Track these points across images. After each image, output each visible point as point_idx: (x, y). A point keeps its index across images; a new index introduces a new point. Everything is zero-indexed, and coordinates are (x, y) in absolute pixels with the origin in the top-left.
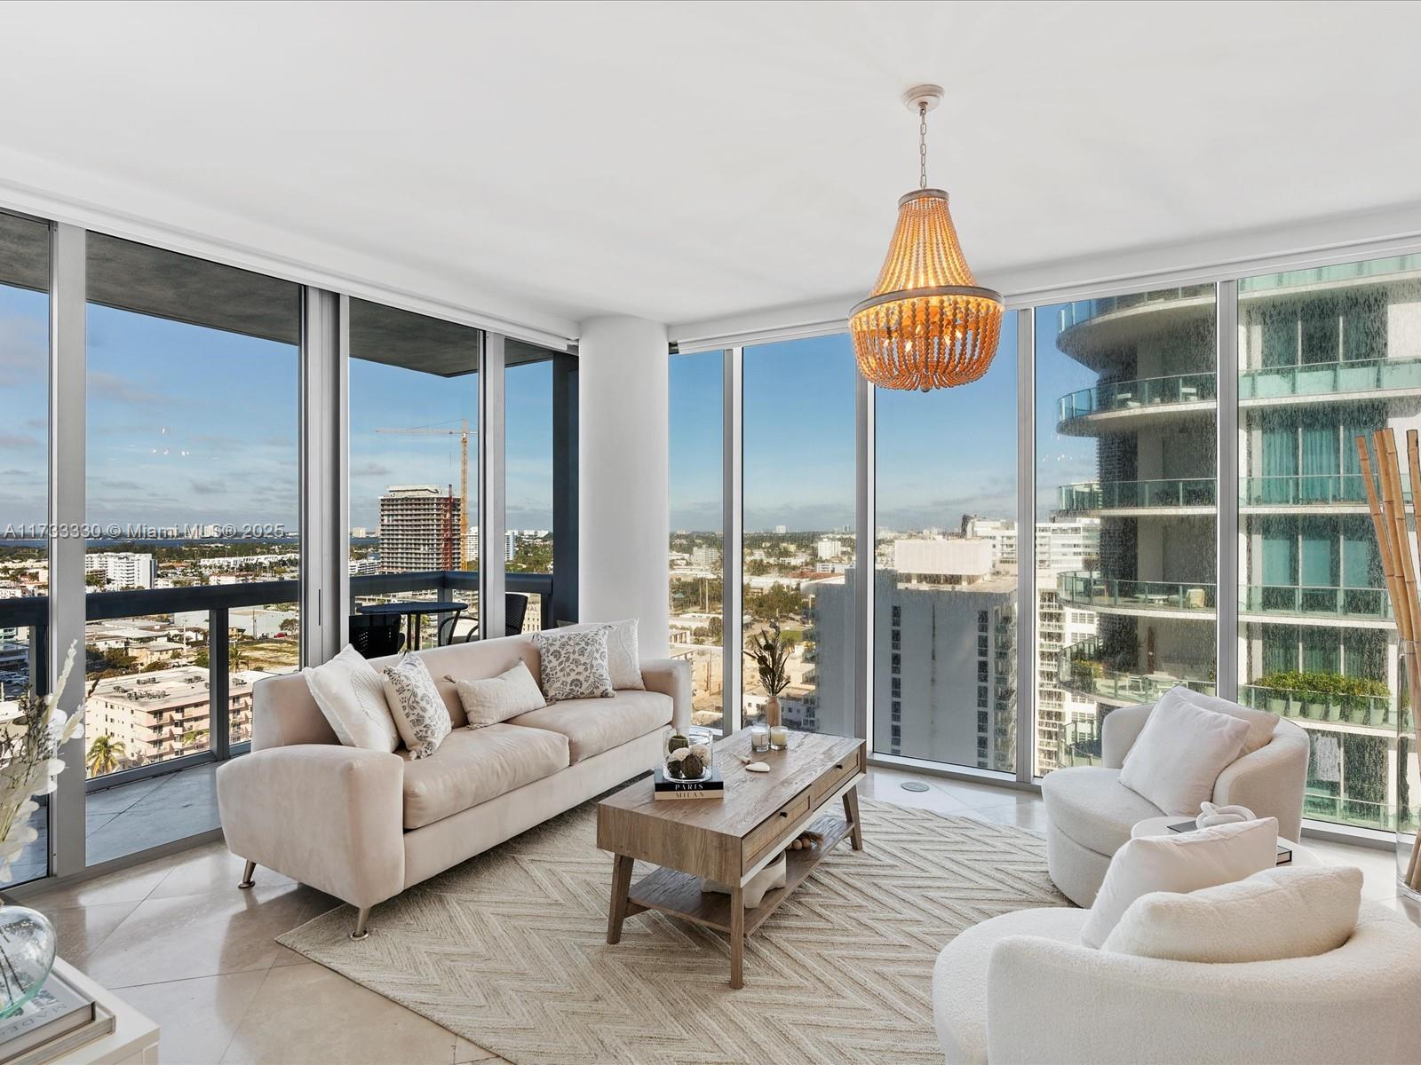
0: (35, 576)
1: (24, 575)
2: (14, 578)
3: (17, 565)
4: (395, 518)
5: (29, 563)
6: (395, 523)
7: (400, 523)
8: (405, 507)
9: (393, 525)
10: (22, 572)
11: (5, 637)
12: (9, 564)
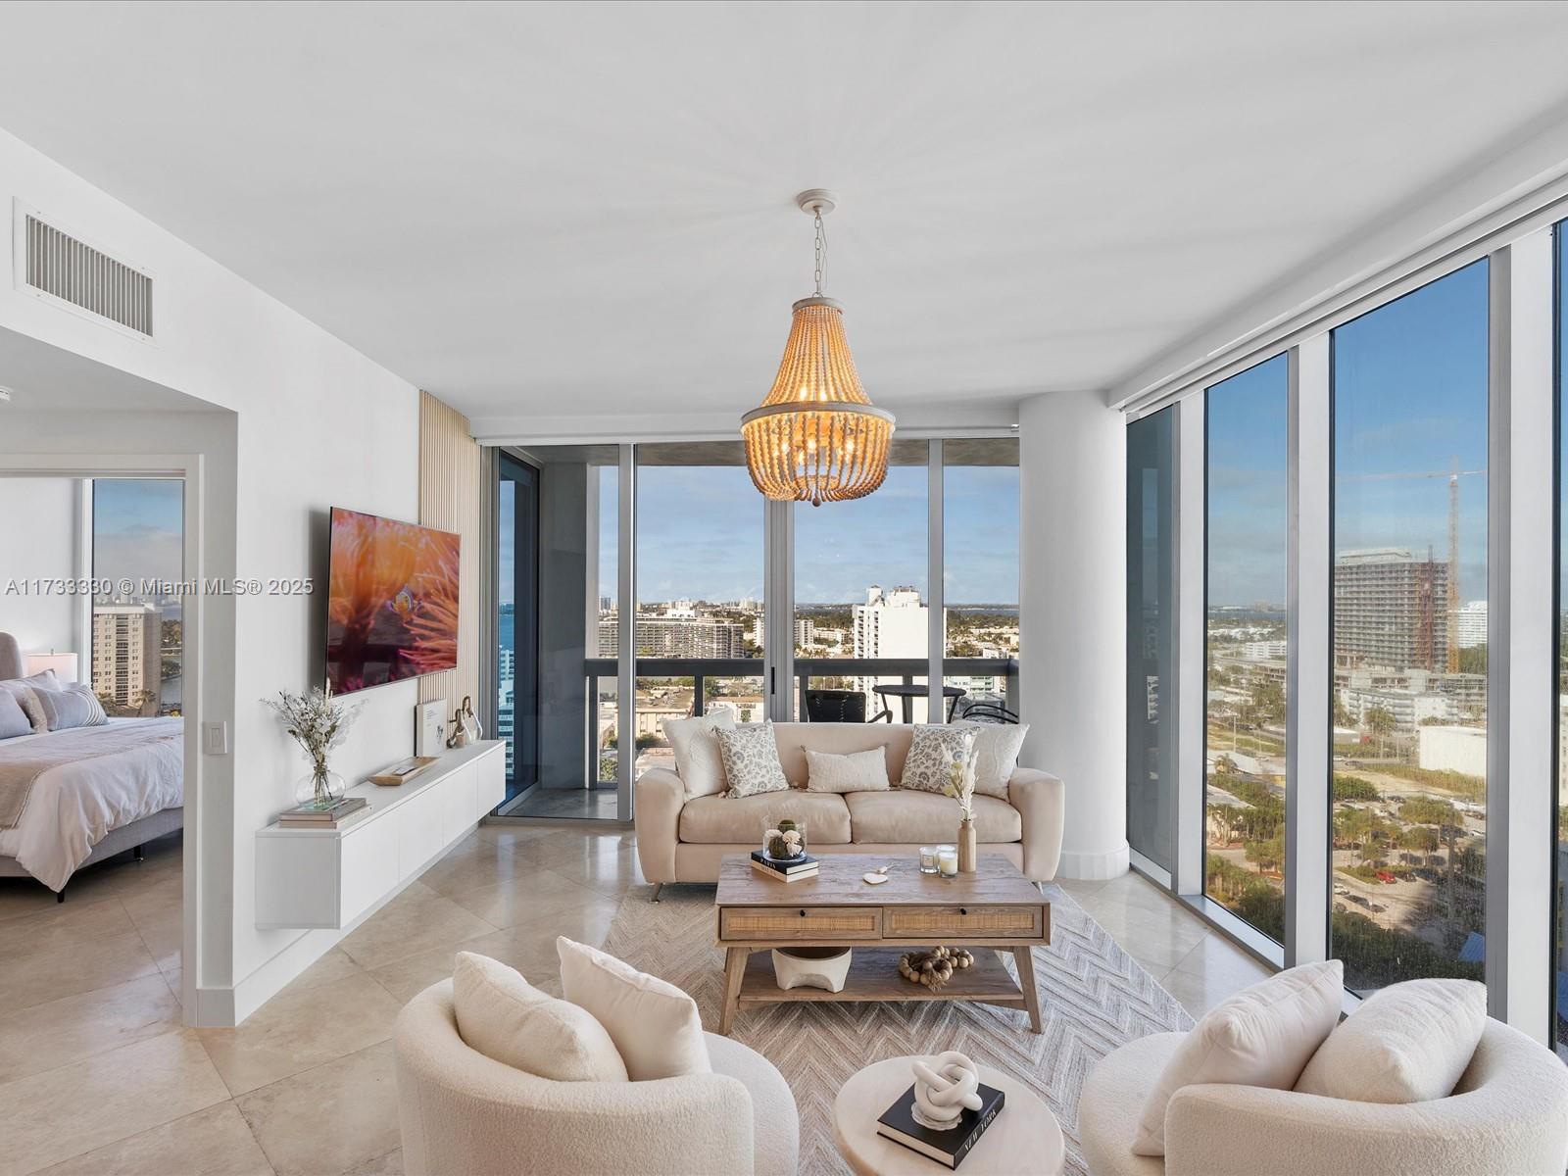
0: (1008, 641)
1: (1001, 639)
2: (995, 641)
3: (998, 631)
4: (1348, 589)
5: (1005, 629)
6: (1349, 596)
7: (1355, 595)
8: (1362, 576)
9: (1346, 599)
10: (1000, 636)
11: (986, 689)
12: (992, 630)
